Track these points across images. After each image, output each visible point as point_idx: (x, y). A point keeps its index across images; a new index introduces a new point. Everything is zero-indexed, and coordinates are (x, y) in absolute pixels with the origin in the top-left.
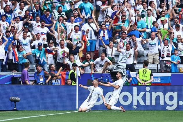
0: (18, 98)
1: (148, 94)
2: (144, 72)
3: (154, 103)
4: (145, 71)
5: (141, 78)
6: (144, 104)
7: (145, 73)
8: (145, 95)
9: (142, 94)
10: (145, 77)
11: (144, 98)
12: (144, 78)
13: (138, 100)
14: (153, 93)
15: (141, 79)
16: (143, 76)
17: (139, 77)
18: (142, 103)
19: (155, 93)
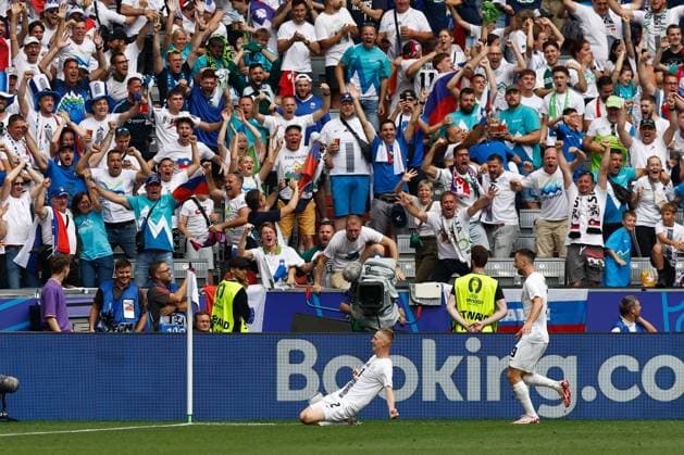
0: (11, 378)
1: (474, 364)
2: (475, 287)
3: (494, 394)
4: (476, 283)
5: (464, 306)
6: (459, 398)
7: (477, 291)
8: (463, 366)
9: (453, 362)
10: (477, 302)
11: (460, 377)
12: (475, 309)
13: (438, 385)
14: (492, 360)
15: (464, 312)
16: (469, 300)
17: (456, 306)
18: (453, 394)
19: (500, 358)
